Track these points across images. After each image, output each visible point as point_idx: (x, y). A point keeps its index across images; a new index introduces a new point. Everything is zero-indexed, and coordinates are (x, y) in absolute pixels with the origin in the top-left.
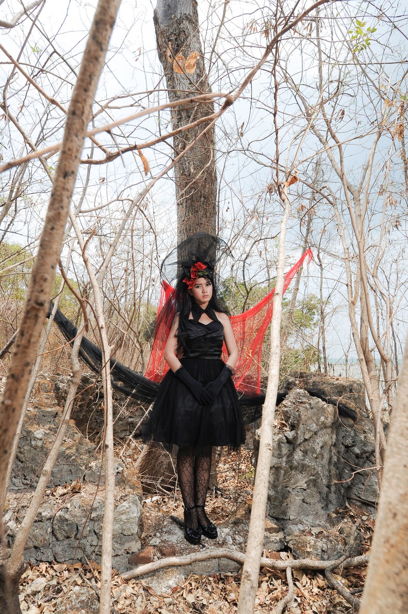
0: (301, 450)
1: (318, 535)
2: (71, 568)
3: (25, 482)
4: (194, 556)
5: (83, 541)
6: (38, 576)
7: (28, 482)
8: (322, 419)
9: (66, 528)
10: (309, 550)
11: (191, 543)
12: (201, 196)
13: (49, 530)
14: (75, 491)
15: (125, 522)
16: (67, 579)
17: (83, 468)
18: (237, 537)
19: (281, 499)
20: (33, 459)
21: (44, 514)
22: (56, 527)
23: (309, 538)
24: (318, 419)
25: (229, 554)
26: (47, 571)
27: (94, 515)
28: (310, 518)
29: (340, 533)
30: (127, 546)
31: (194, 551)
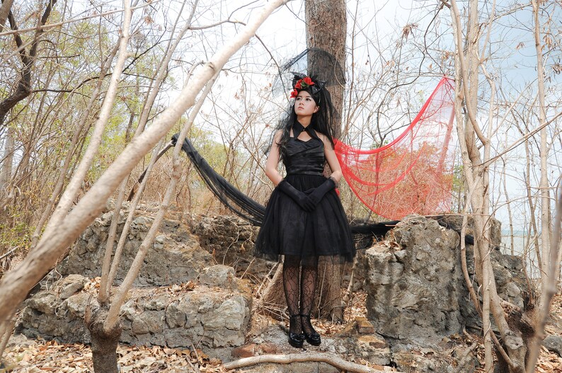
0: (412, 270)
1: (427, 355)
2: (180, 353)
3: (149, 280)
4: (293, 356)
5: (192, 330)
6: (150, 356)
7: (152, 281)
8: (438, 240)
9: (176, 317)
10: (414, 366)
11: (294, 346)
12: (330, 39)
13: (162, 318)
14: (189, 289)
15: (228, 317)
16: (174, 361)
17: (198, 271)
18: (340, 347)
19: (389, 317)
20: (155, 261)
21: (158, 303)
22: (168, 316)
23: (416, 356)
24: (433, 241)
25: (329, 359)
26: (158, 353)
27: (201, 308)
28: (422, 340)
29: (453, 356)
30: (229, 339)
31: (295, 352)
